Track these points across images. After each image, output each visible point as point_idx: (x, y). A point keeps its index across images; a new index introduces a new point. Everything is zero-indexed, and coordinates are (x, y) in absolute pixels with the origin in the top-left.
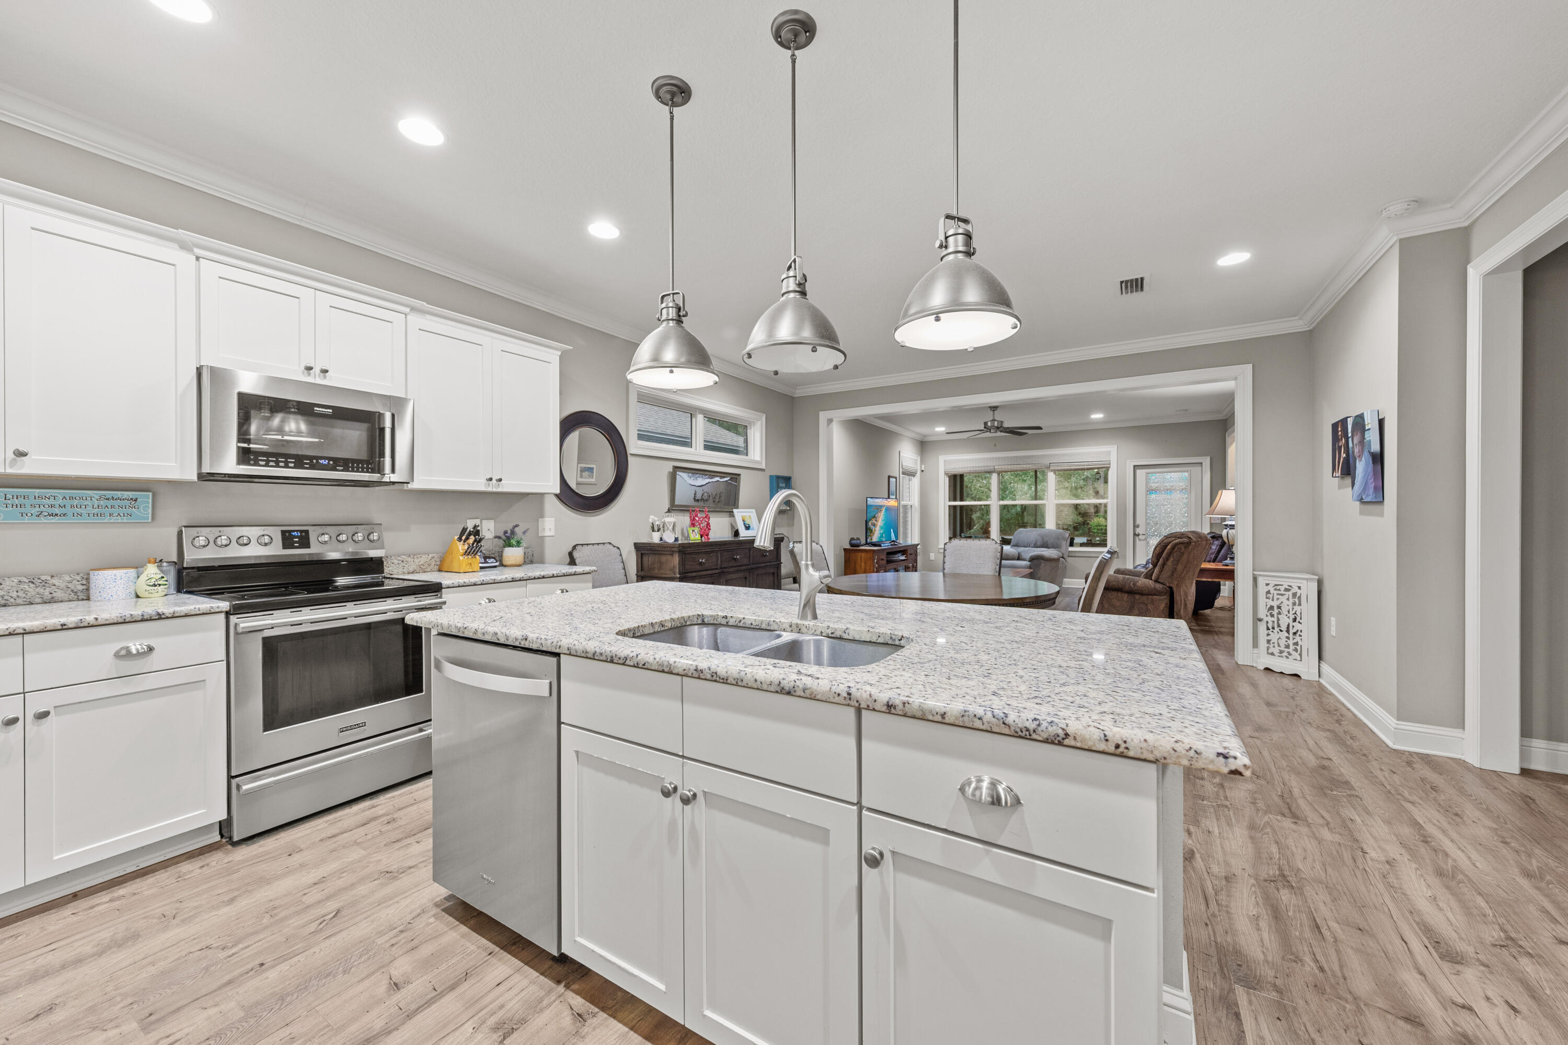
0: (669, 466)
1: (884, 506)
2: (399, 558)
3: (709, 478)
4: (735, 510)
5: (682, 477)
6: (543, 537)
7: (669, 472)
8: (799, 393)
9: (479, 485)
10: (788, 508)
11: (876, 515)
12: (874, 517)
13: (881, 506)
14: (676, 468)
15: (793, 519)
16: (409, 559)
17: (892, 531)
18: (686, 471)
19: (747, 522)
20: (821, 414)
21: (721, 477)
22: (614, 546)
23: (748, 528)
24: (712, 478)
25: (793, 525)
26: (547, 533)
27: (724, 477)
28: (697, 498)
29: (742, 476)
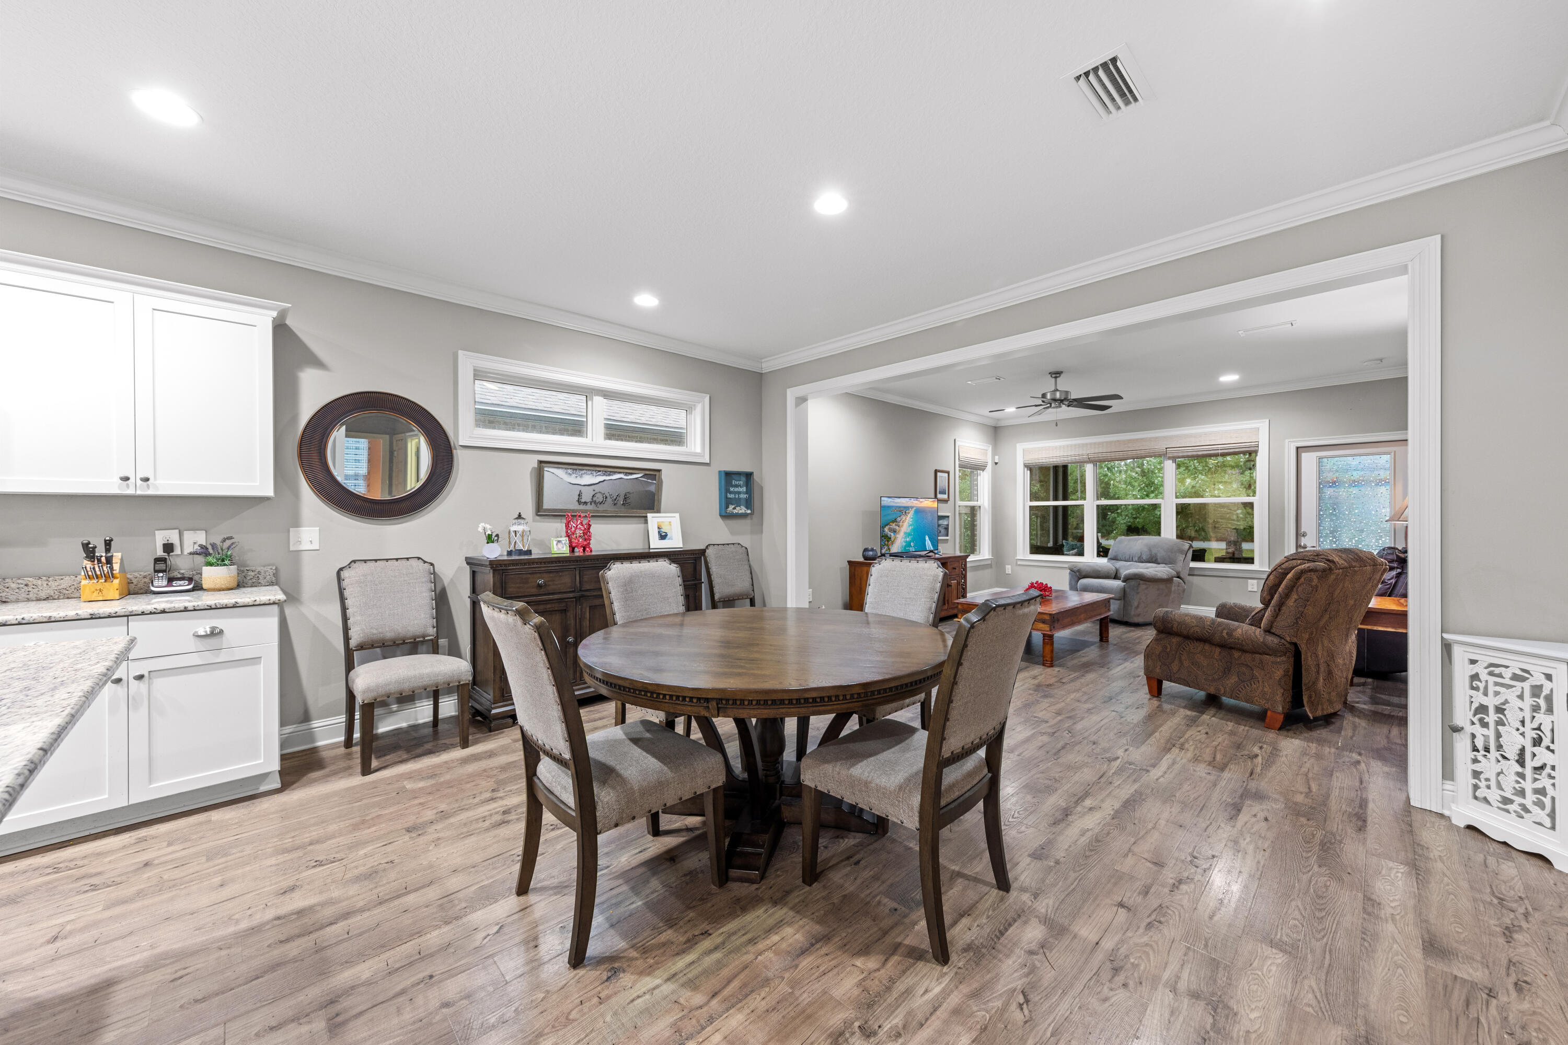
0: (533, 461)
1: (912, 507)
2: (20, 581)
3: (604, 475)
4: (650, 515)
5: (552, 476)
6: (298, 552)
7: (534, 468)
8: (767, 366)
9: (113, 487)
10: (749, 511)
11: (899, 519)
12: (895, 521)
13: (907, 508)
14: (541, 462)
15: (762, 525)
16: (39, 582)
17: (927, 538)
18: (560, 466)
19: (665, 529)
20: (789, 391)
21: (626, 474)
22: (425, 562)
23: (663, 537)
24: (609, 475)
25: (762, 532)
26: (305, 546)
27: (632, 474)
28: (583, 500)
29: (663, 472)
